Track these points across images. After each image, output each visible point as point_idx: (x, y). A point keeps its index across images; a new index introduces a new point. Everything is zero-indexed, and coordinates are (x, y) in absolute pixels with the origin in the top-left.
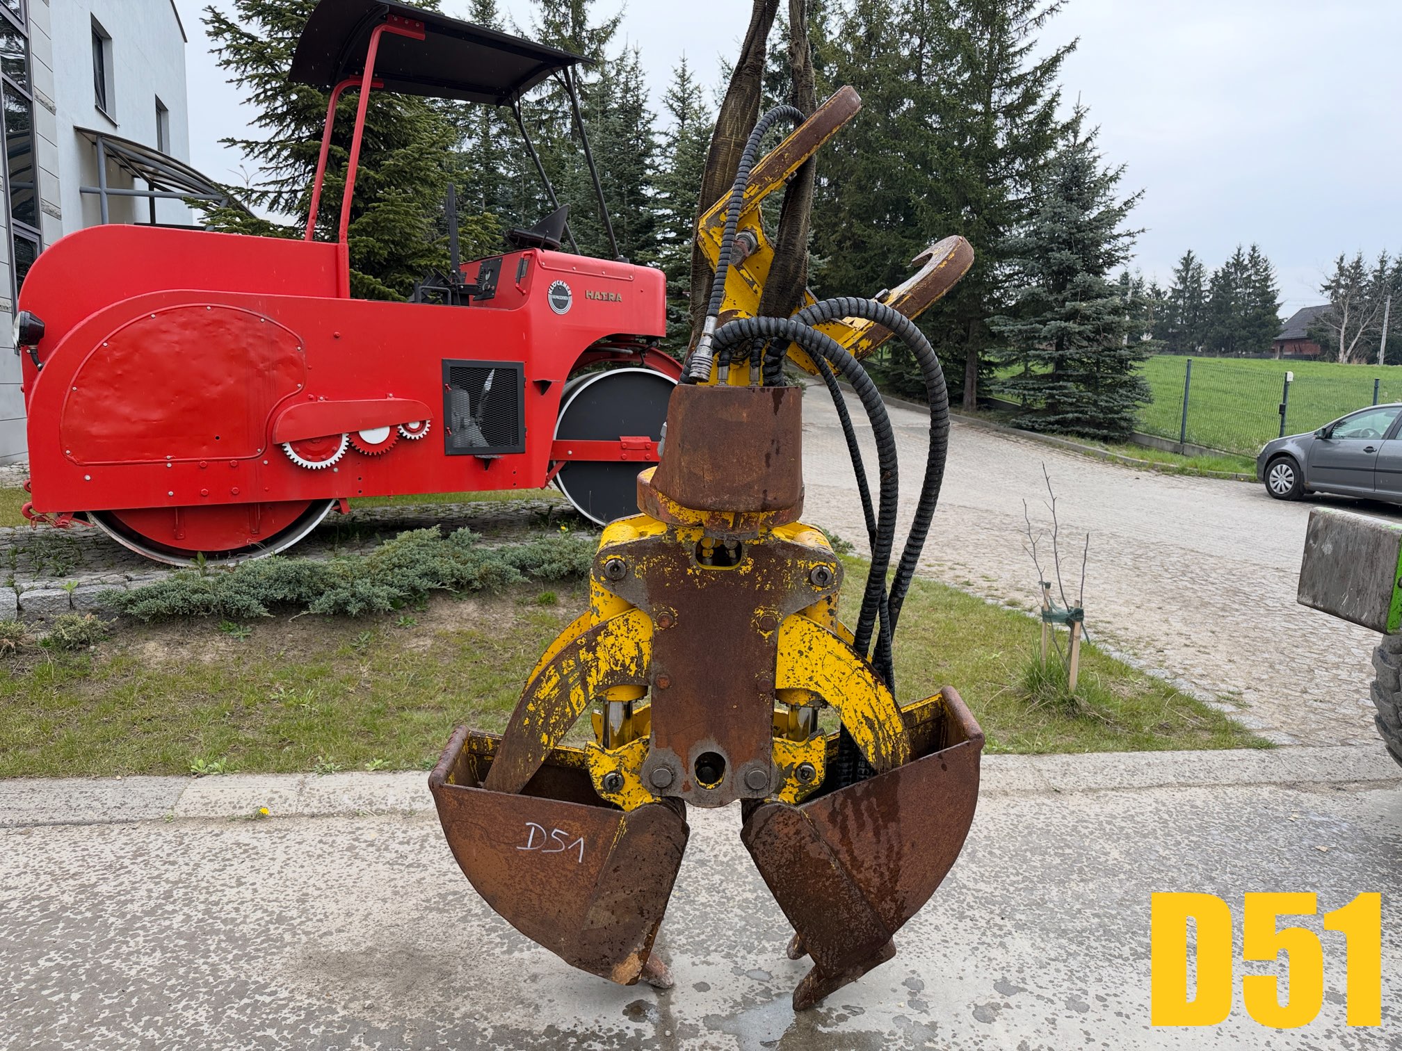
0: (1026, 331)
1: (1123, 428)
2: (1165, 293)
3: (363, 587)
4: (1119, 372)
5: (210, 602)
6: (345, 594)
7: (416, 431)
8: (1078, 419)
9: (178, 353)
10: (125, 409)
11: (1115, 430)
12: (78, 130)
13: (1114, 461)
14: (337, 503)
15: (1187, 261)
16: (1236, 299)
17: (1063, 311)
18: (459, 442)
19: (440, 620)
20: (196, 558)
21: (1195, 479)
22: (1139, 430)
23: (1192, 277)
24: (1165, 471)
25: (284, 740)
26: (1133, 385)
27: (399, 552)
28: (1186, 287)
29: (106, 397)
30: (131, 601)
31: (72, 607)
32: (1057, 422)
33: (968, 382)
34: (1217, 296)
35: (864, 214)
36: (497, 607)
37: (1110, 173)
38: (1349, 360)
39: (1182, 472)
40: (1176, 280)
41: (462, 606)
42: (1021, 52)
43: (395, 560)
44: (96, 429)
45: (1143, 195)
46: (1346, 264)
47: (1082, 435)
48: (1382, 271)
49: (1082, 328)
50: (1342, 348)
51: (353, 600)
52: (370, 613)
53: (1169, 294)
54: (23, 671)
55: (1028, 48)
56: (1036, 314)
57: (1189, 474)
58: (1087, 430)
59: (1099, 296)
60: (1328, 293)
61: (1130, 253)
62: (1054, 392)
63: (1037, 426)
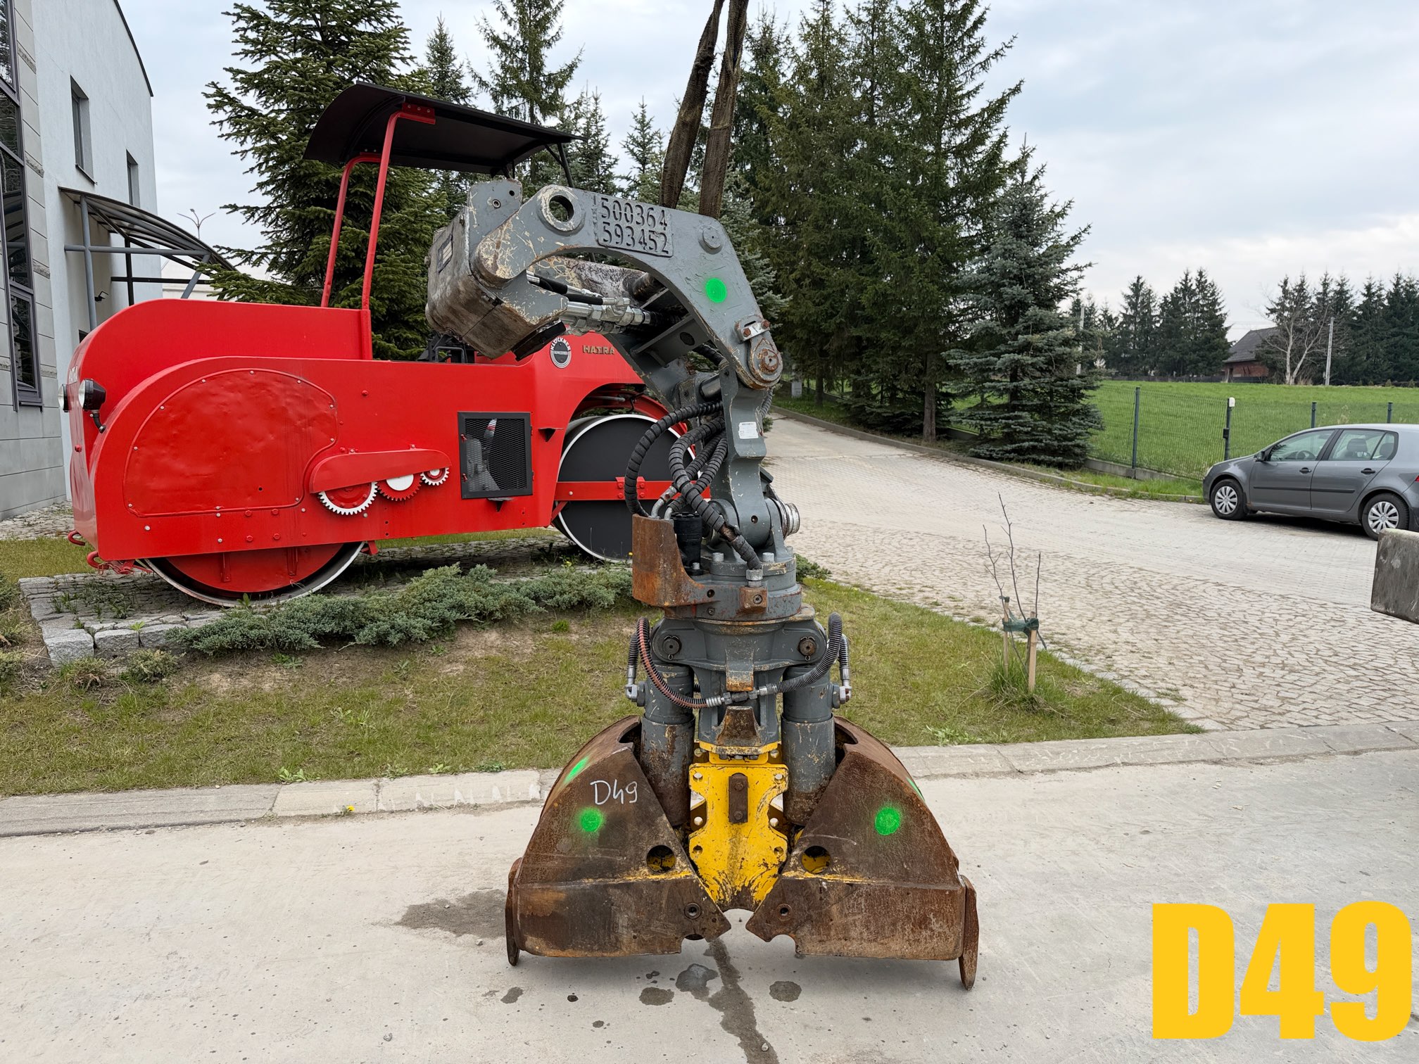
0: (981, 364)
1: (1077, 455)
2: (1117, 319)
3: (401, 620)
4: (1073, 401)
5: (266, 637)
6: (386, 626)
7: (436, 477)
8: (1034, 447)
9: (226, 414)
10: (180, 466)
11: (1069, 456)
12: (62, 191)
13: (1068, 487)
14: (366, 546)
15: (1137, 287)
16: (1185, 323)
17: (1016, 344)
18: (473, 486)
19: (468, 648)
20: (242, 599)
21: (1147, 503)
22: (1092, 456)
23: (1143, 302)
24: (1118, 495)
25: (352, 752)
26: (1085, 413)
27: (428, 588)
28: (1137, 312)
29: (163, 455)
30: (196, 638)
31: (140, 644)
32: (1014, 451)
33: (927, 413)
34: (1166, 321)
35: (821, 253)
36: (517, 635)
37: (1057, 210)
38: (1296, 382)
39: (1134, 495)
40: (1126, 305)
41: (486, 635)
42: (969, 94)
43: (425, 595)
44: (156, 483)
45: (1089, 230)
46: (1290, 287)
47: (1038, 463)
48: (1325, 293)
49: (1035, 360)
50: (1288, 370)
51: (392, 631)
52: (408, 642)
53: (1121, 320)
54: (108, 702)
55: (976, 90)
56: (990, 347)
57: (1140, 498)
58: (1043, 457)
59: (1050, 328)
60: (1273, 316)
61: (1078, 287)
62: (1010, 421)
63: (994, 455)
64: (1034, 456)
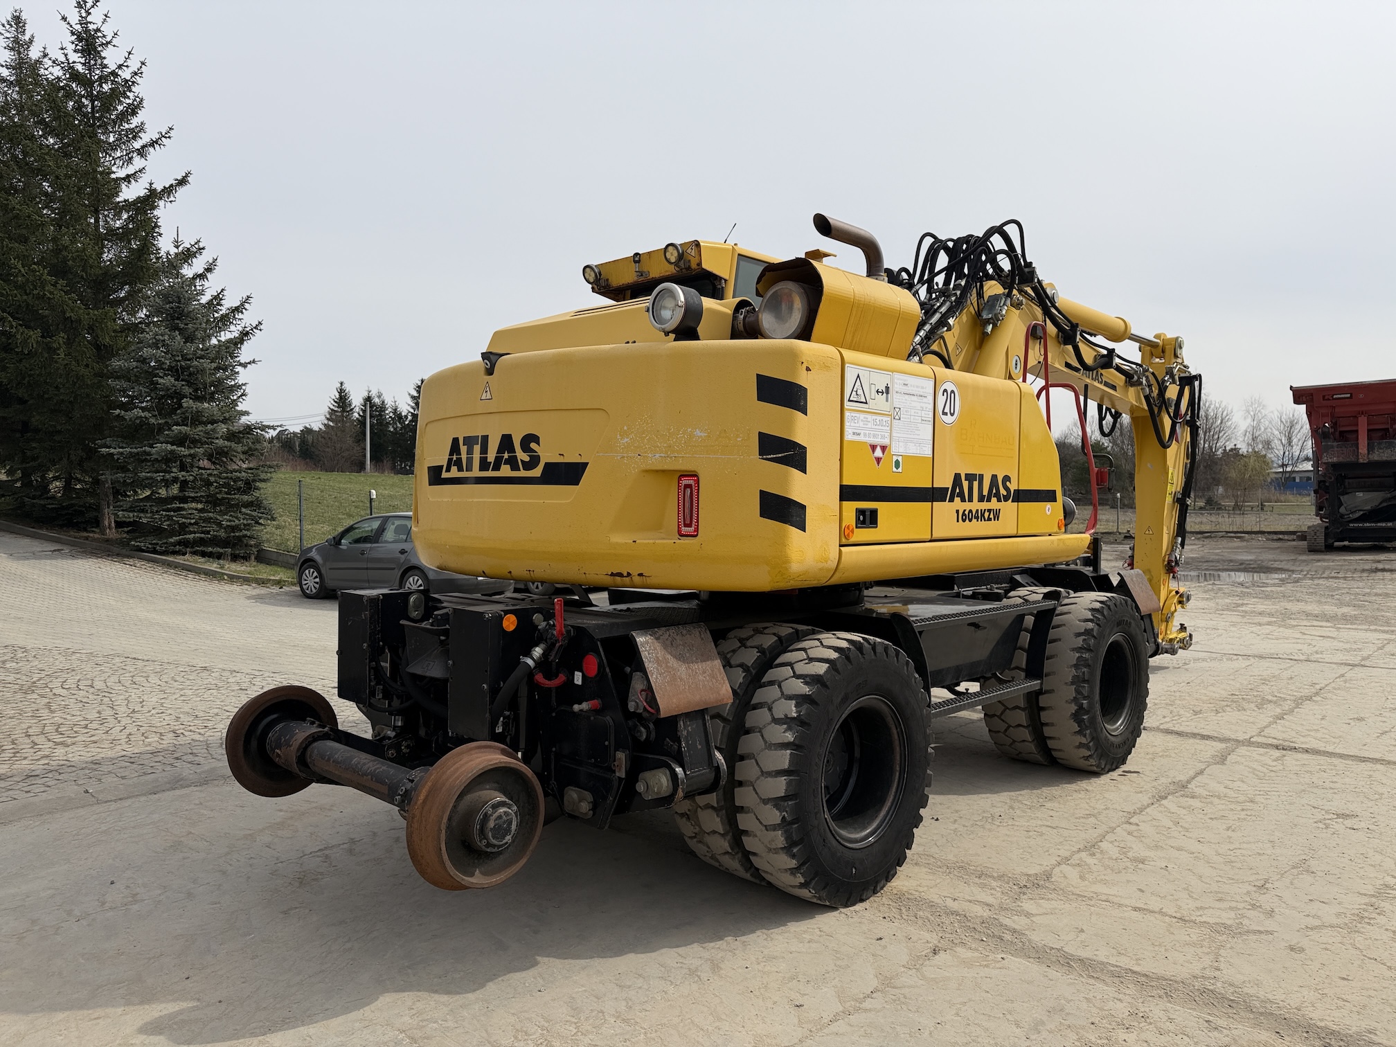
0: (138, 453)
1: (249, 546)
4: (245, 492)
8: (201, 538)
11: (239, 547)
17: (170, 435)
26: (256, 505)
32: (179, 543)
42: (128, 178)
47: (203, 554)
55: (134, 176)
58: (210, 549)
59: (211, 421)
62: (171, 513)
63: (158, 548)
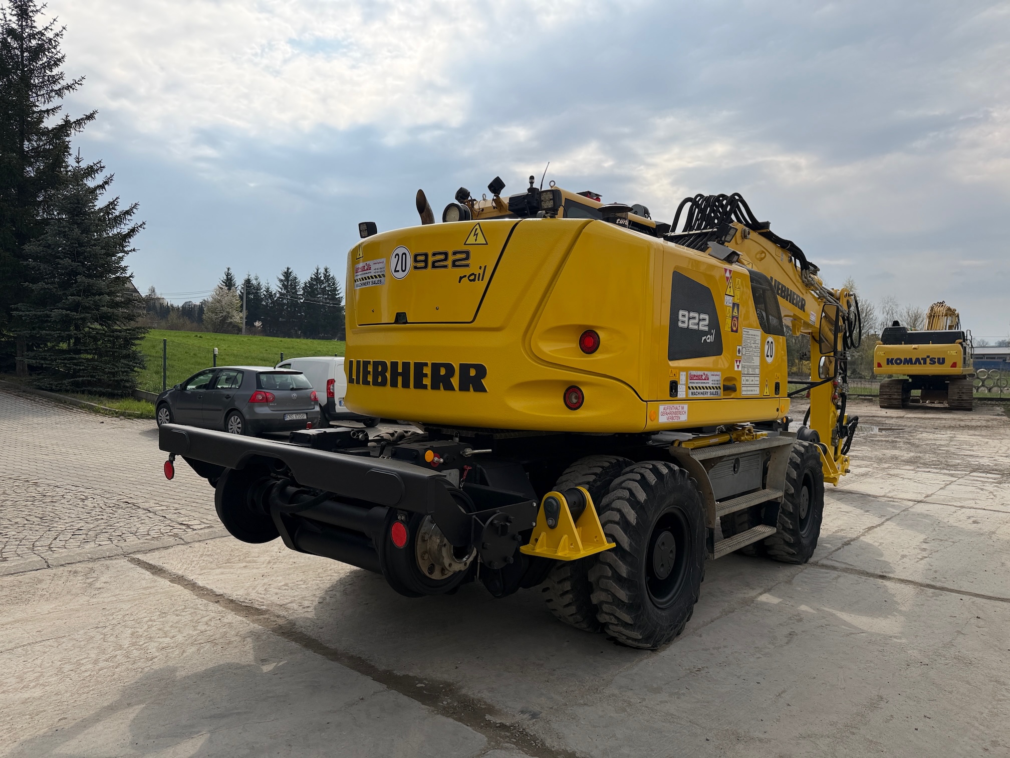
1: (126, 387)
2: (275, 294)
4: (125, 348)
8: (89, 381)
11: (118, 388)
15: (287, 274)
16: (318, 301)
17: (67, 302)
23: (291, 285)
26: (133, 357)
28: (288, 292)
32: (71, 384)
33: (19, 354)
34: (307, 299)
40: (281, 286)
47: (90, 393)
53: (278, 295)
55: (54, 110)
59: (99, 293)
62: (66, 361)
63: (54, 387)
64: (89, 388)
